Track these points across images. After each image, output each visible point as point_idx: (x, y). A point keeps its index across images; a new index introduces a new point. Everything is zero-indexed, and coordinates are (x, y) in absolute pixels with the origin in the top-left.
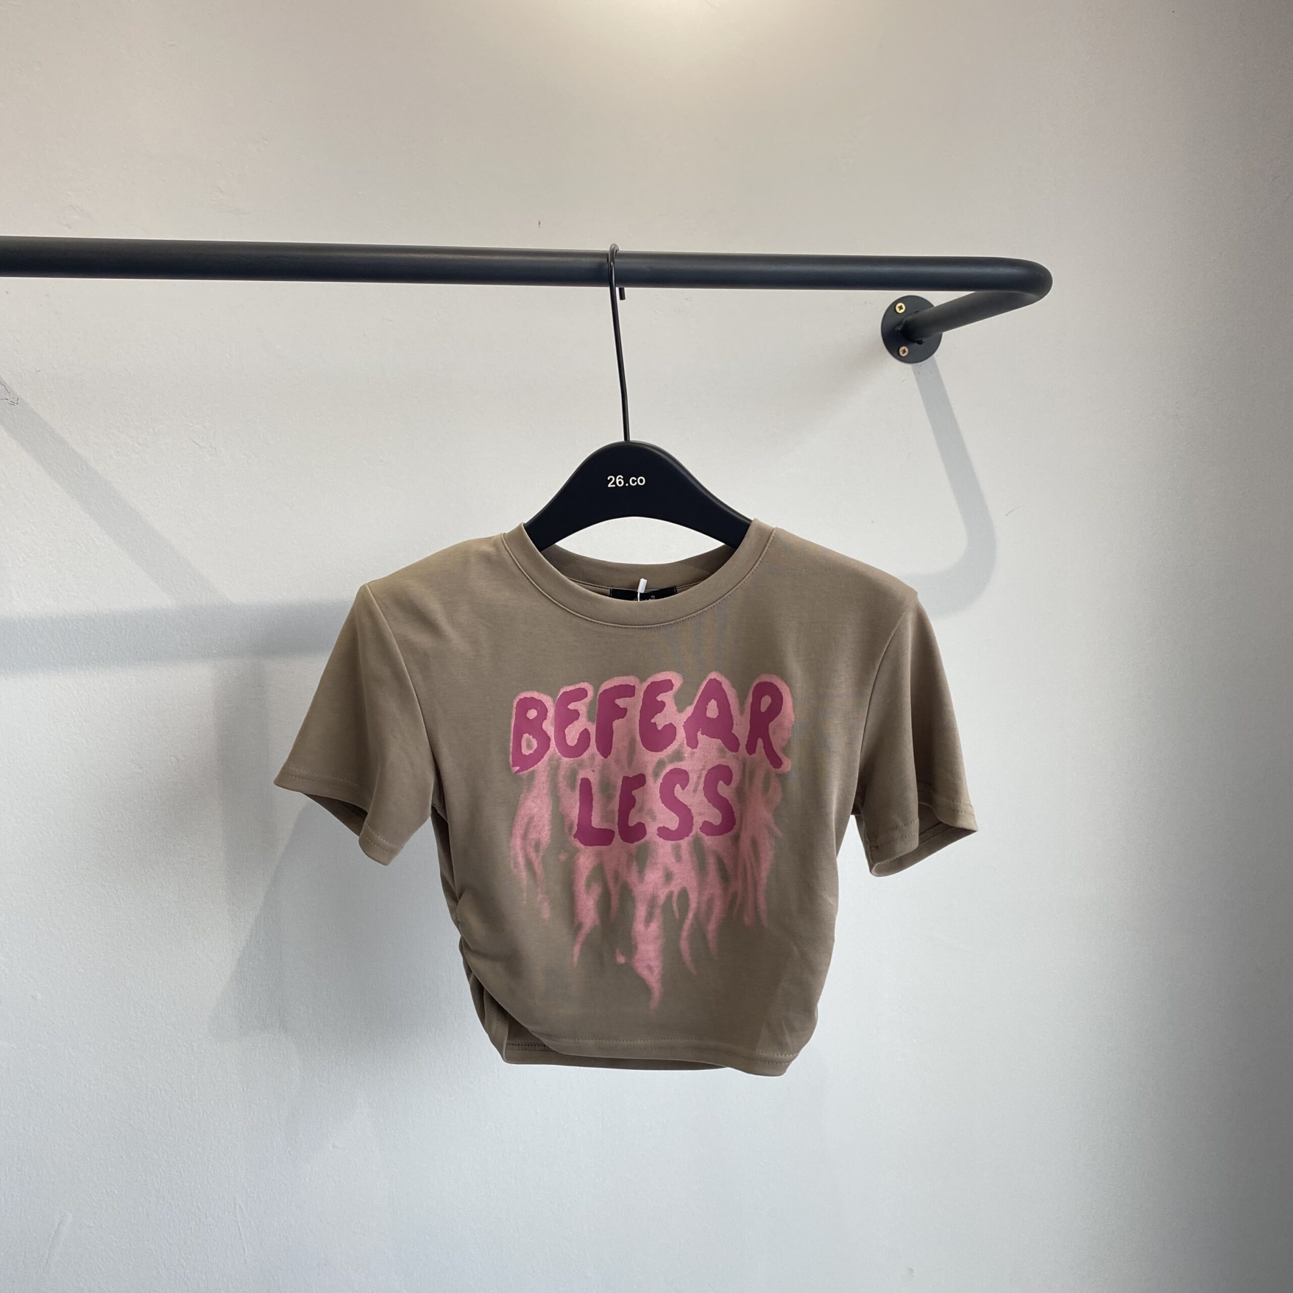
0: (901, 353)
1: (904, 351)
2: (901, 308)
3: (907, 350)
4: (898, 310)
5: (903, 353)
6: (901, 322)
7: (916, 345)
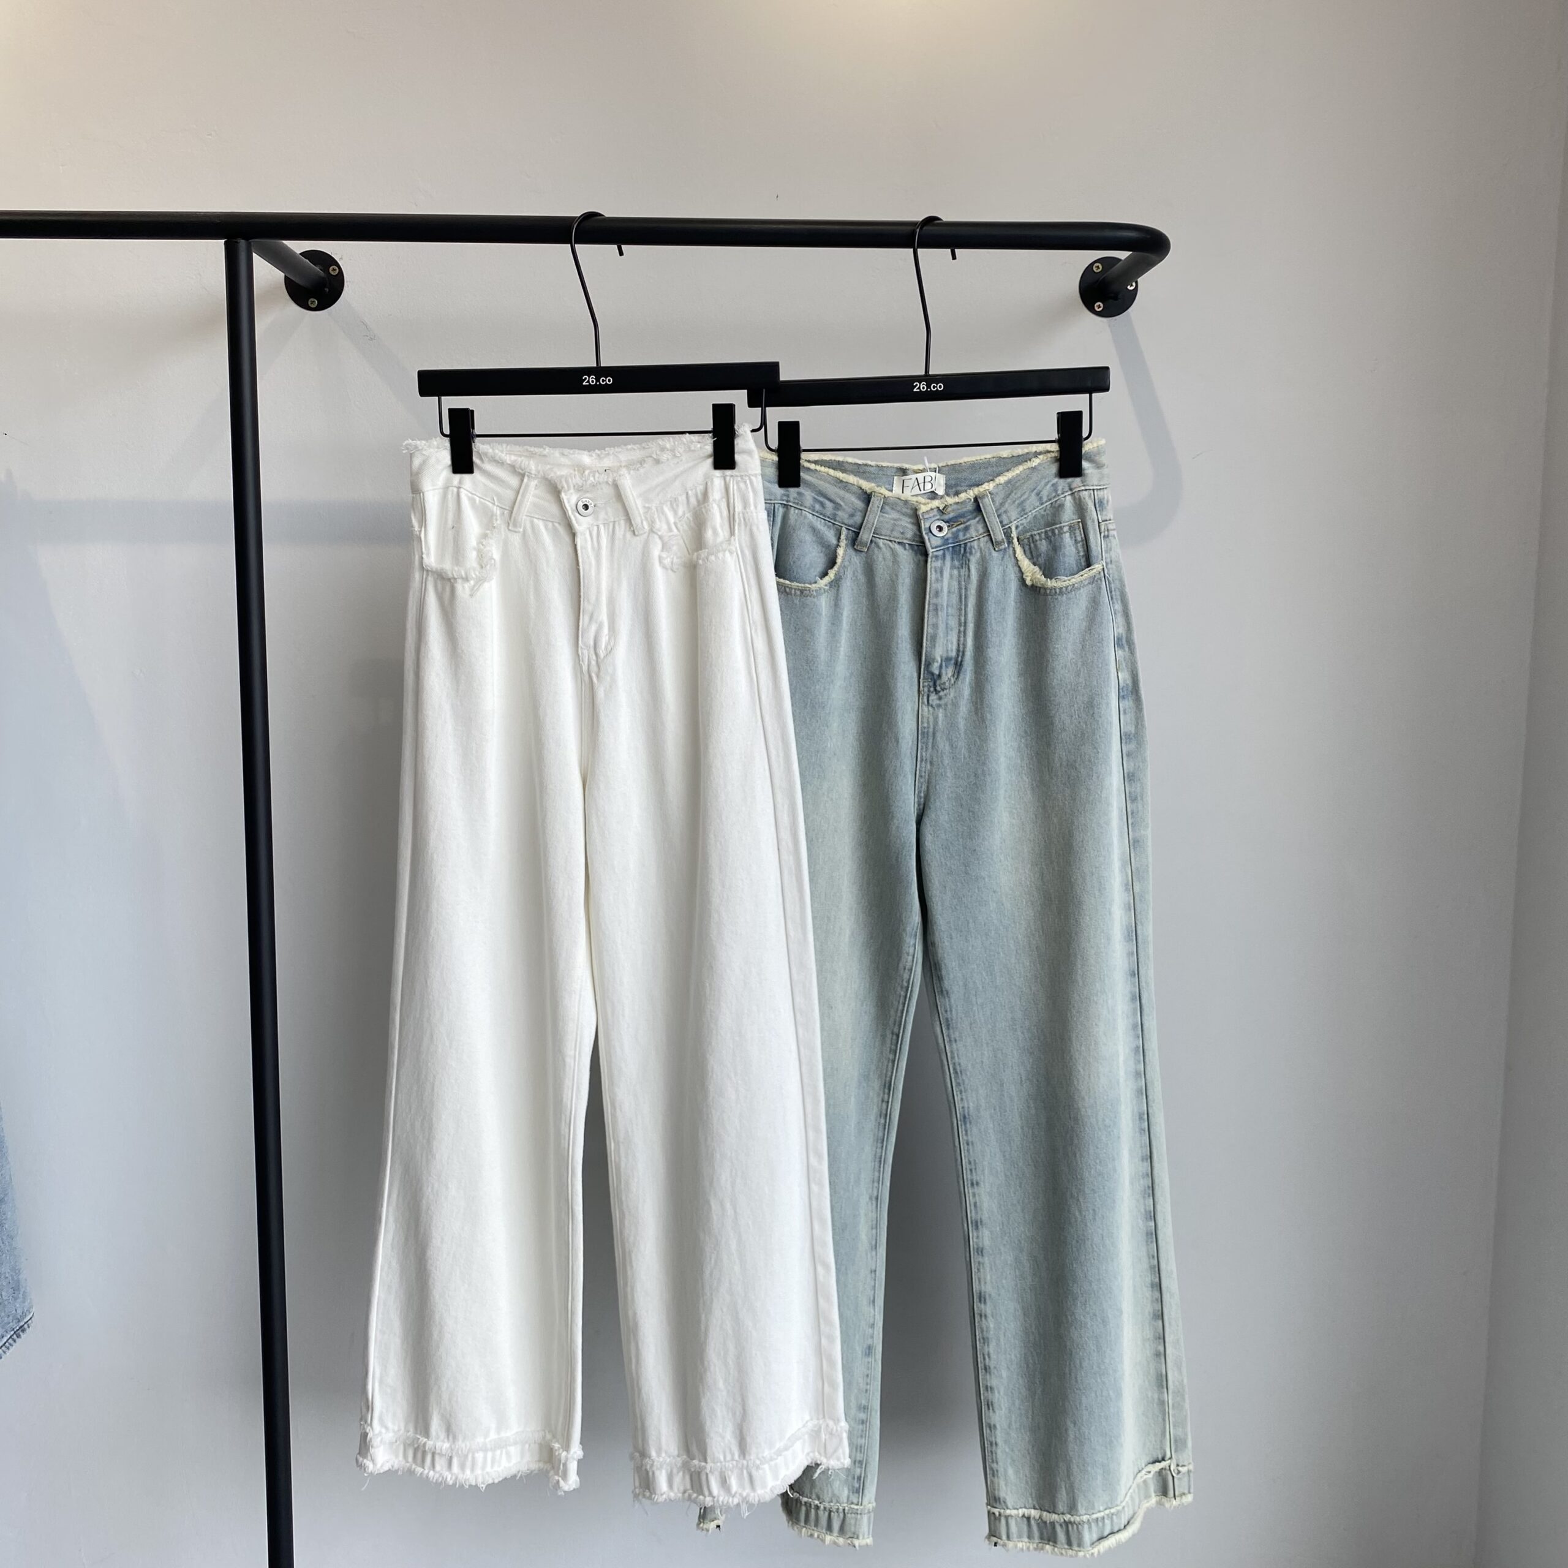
0: (1096, 309)
1: (1099, 307)
2: (1098, 267)
3: (1102, 305)
4: (1095, 269)
5: (1101, 308)
6: (1097, 281)
7: (1111, 301)
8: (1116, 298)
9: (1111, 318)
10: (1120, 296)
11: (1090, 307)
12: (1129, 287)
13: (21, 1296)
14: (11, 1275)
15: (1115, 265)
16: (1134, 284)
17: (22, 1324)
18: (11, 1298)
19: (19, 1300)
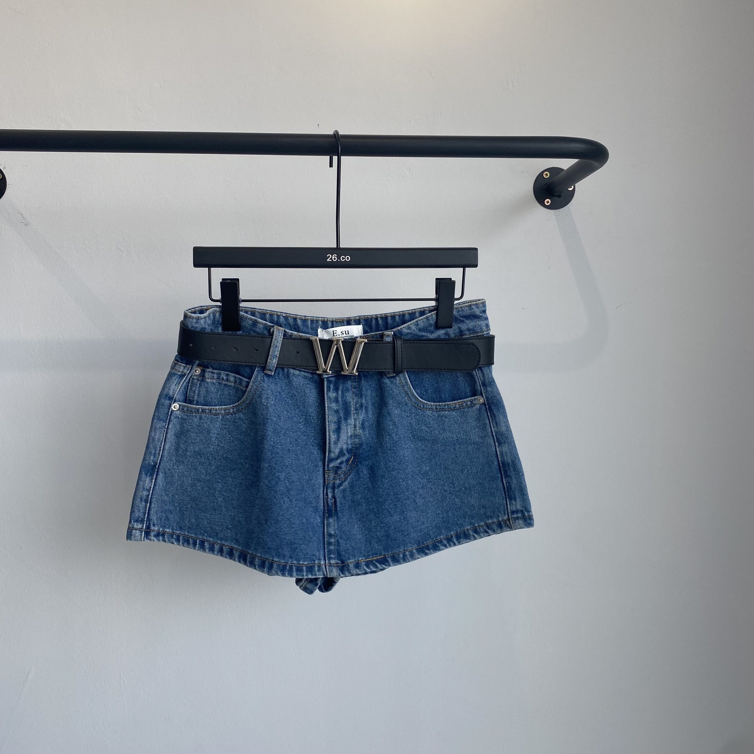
1: (548, 202)
2: (547, 175)
3: (550, 201)
4: (544, 176)
5: (547, 204)
6: (547, 183)
7: (556, 198)
8: (559, 196)
9: (556, 210)
10: (562, 195)
11: (541, 202)
12: (569, 189)
15: (560, 173)
16: (573, 187)
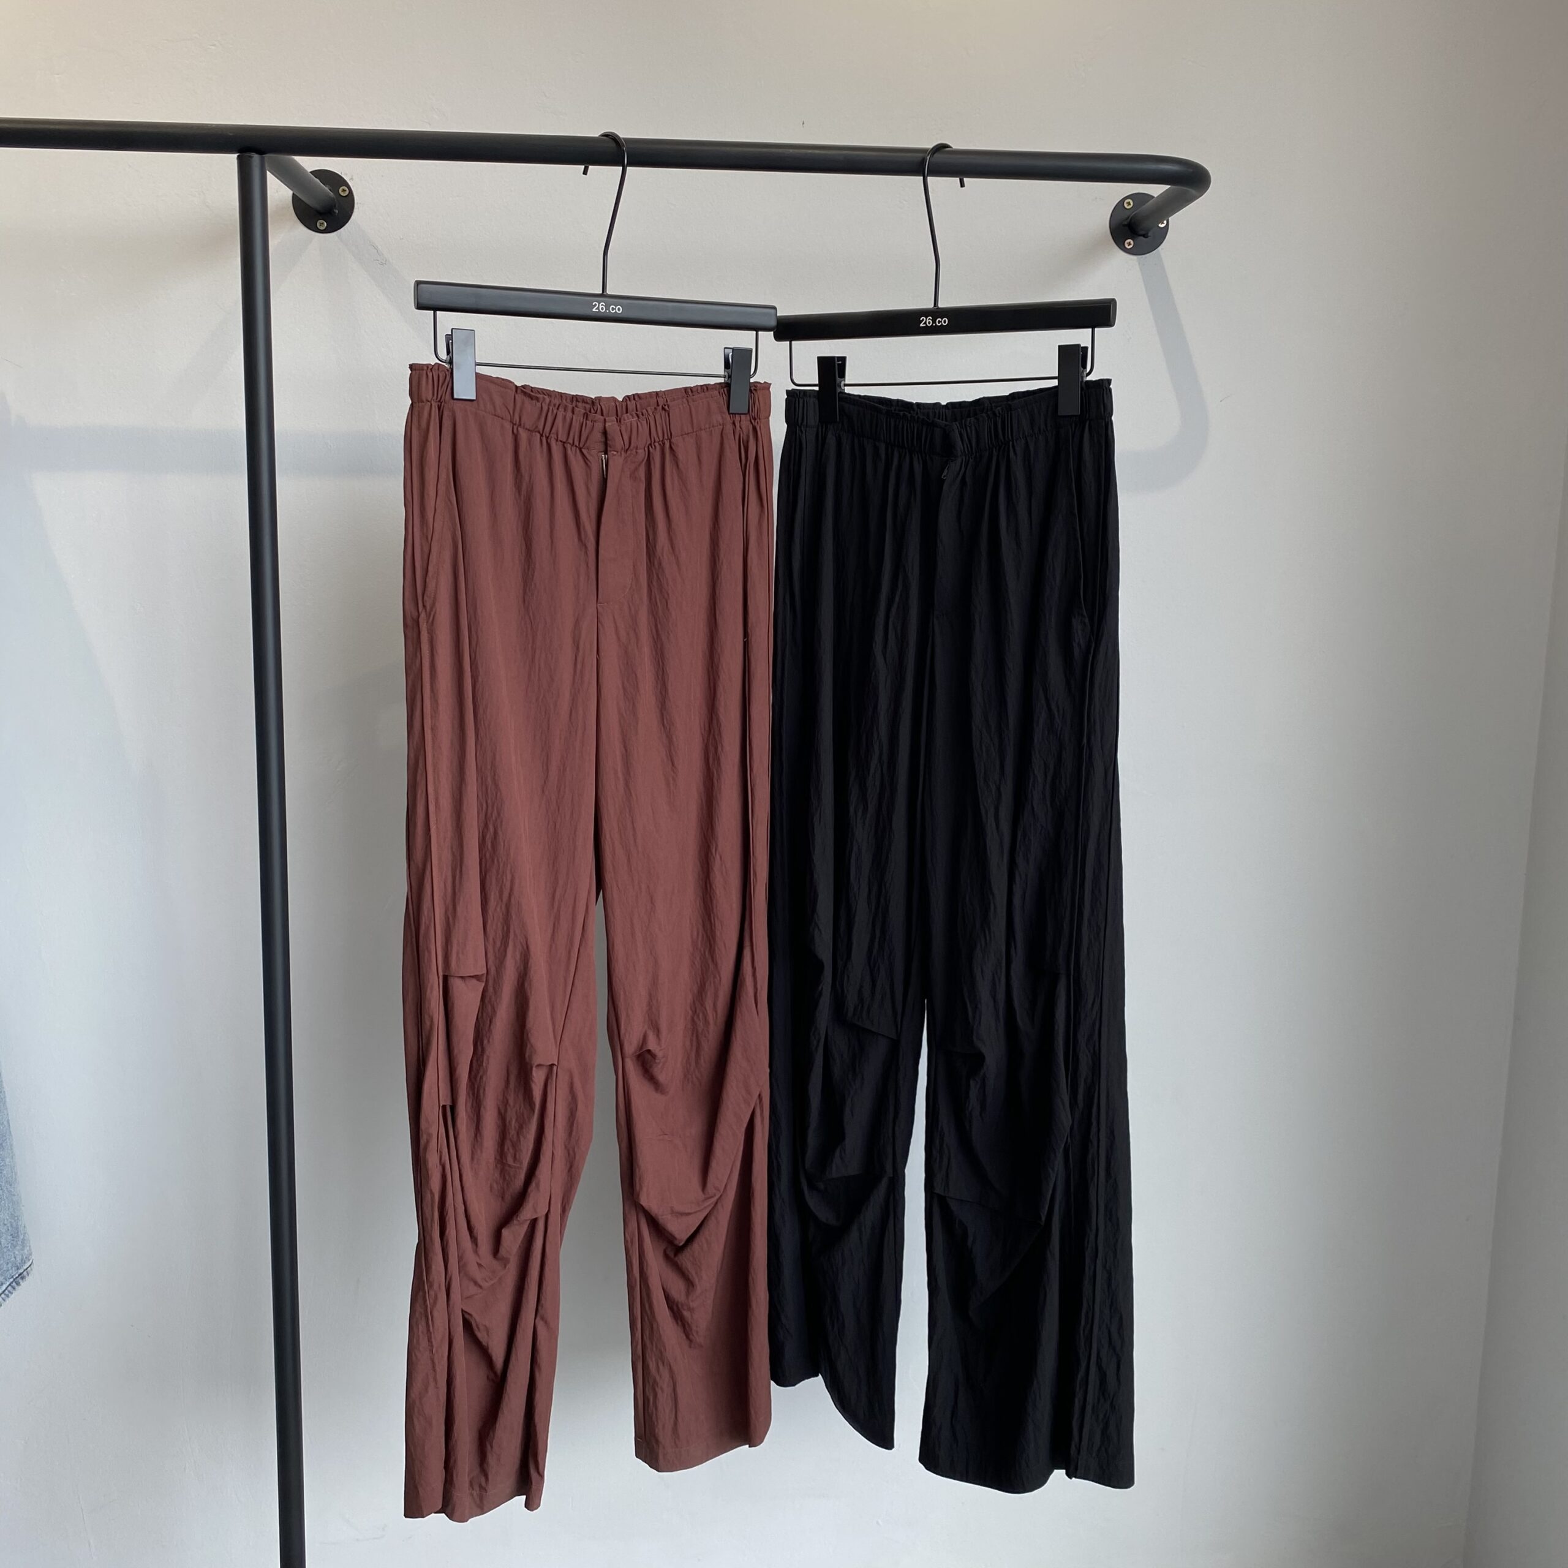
0: (1126, 246)
1: (1130, 244)
2: (1131, 201)
3: (1132, 243)
4: (1126, 206)
5: (1129, 246)
6: (1128, 218)
7: (1141, 238)
8: (1145, 236)
9: (1140, 256)
10: (1150, 234)
12: (1160, 225)
13: (20, 1243)
14: (10, 1222)
15: (1148, 202)
16: (1165, 222)
17: (21, 1271)
18: (10, 1244)
19: (18, 1248)
